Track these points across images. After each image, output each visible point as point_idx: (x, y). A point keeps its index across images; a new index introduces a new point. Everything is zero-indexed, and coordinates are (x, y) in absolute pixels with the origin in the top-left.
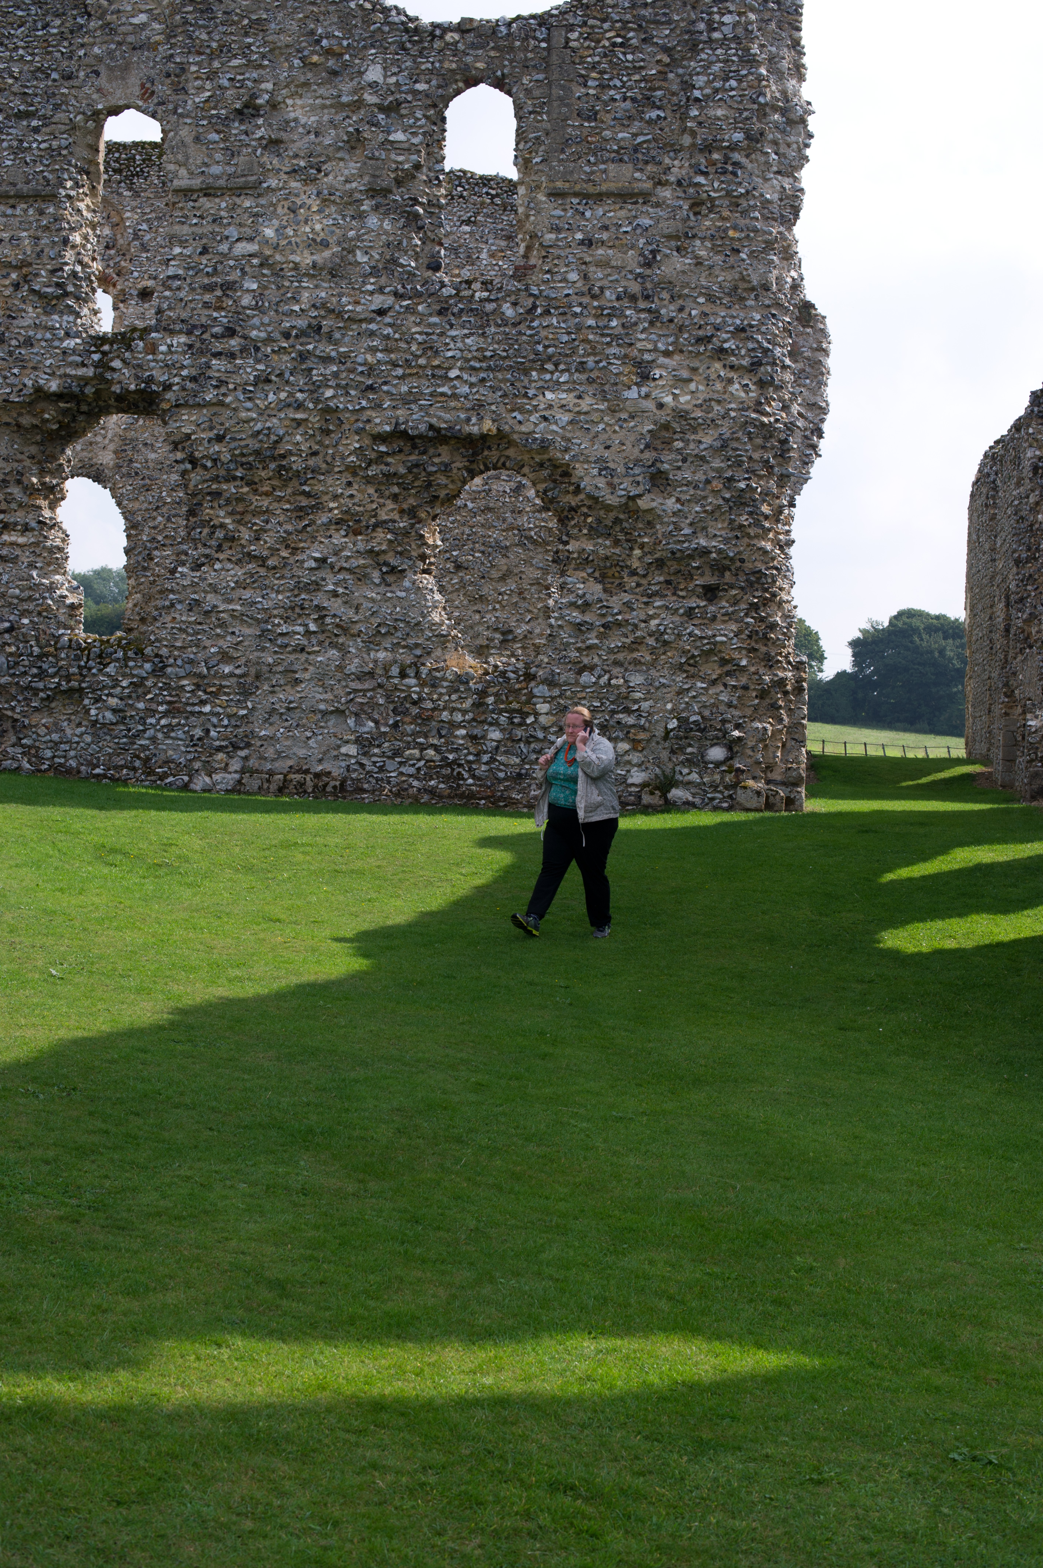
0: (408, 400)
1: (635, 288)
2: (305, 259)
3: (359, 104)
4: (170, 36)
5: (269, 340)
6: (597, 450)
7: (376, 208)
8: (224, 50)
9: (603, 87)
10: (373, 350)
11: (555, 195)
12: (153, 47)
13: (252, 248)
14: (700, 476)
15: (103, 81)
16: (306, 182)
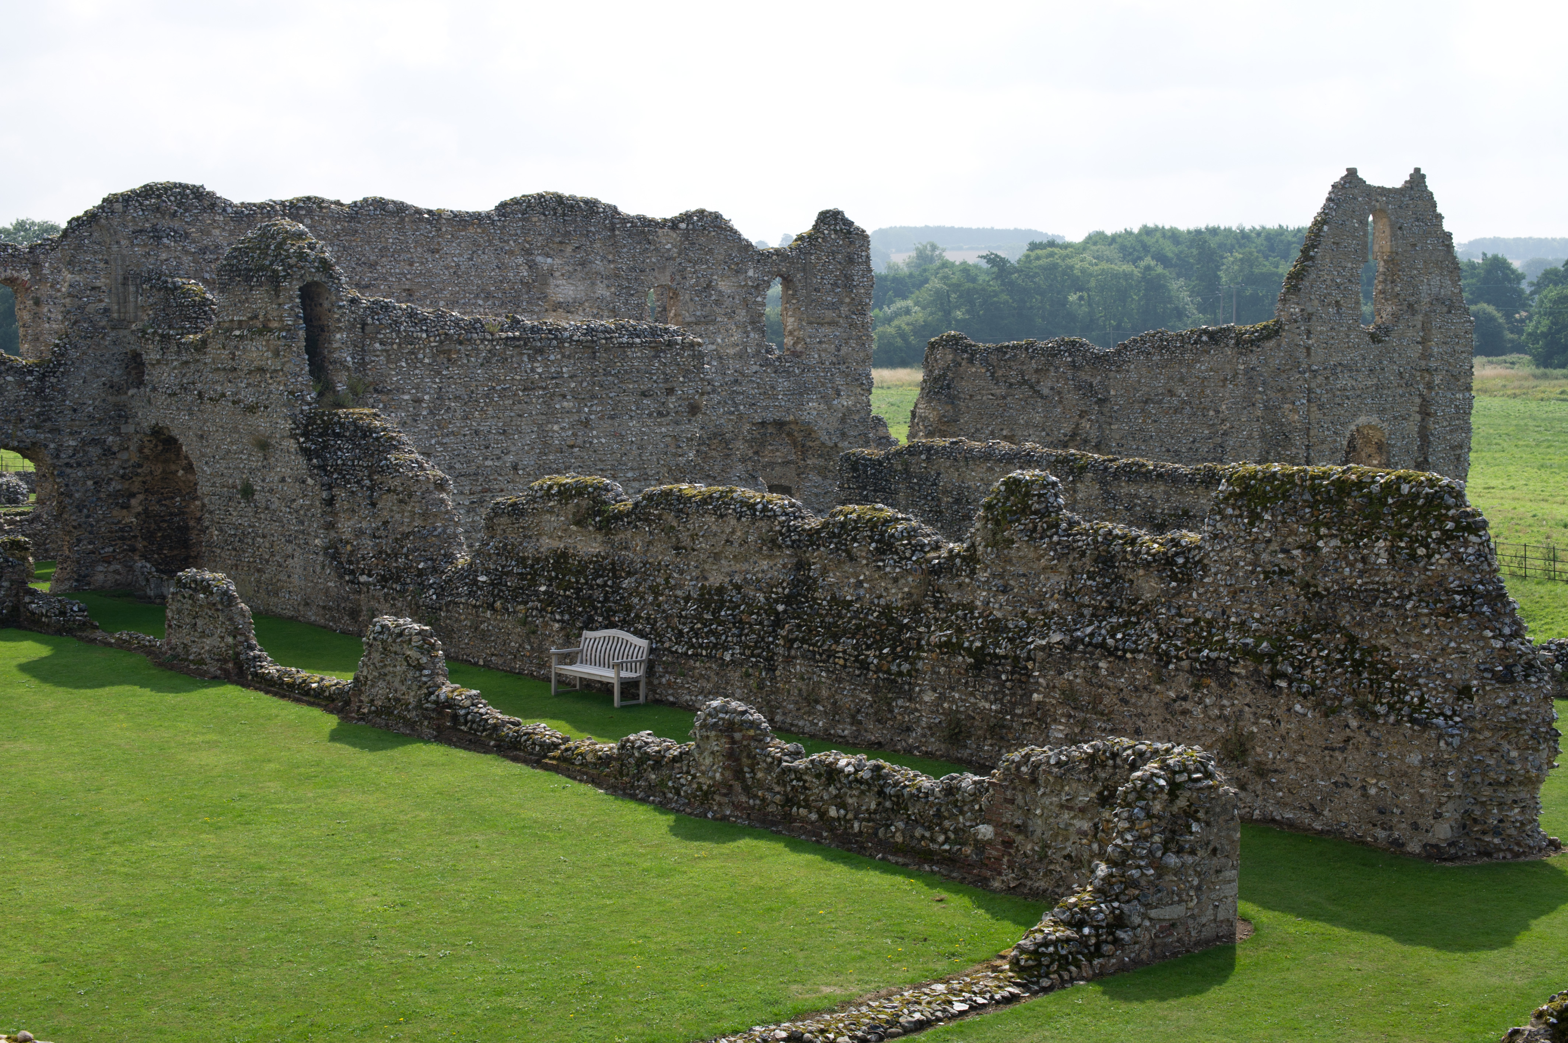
0: (766, 408)
1: (835, 360)
2: (731, 351)
3: (746, 285)
4: (680, 254)
5: (721, 385)
6: (825, 425)
7: (753, 329)
8: (700, 261)
9: (822, 278)
10: (753, 388)
11: (810, 323)
12: (674, 259)
13: (714, 347)
14: (856, 433)
15: (656, 273)
16: (730, 318)
